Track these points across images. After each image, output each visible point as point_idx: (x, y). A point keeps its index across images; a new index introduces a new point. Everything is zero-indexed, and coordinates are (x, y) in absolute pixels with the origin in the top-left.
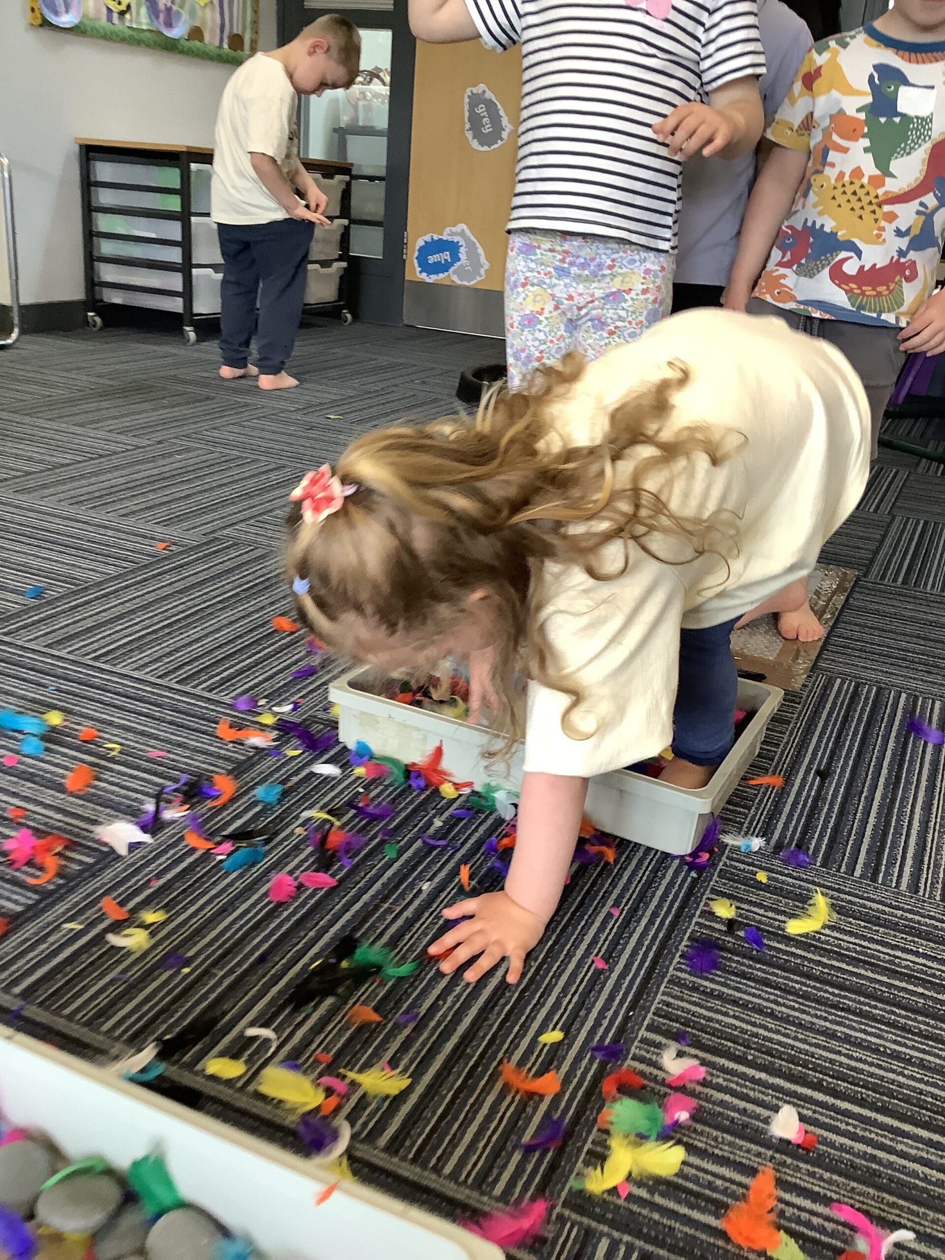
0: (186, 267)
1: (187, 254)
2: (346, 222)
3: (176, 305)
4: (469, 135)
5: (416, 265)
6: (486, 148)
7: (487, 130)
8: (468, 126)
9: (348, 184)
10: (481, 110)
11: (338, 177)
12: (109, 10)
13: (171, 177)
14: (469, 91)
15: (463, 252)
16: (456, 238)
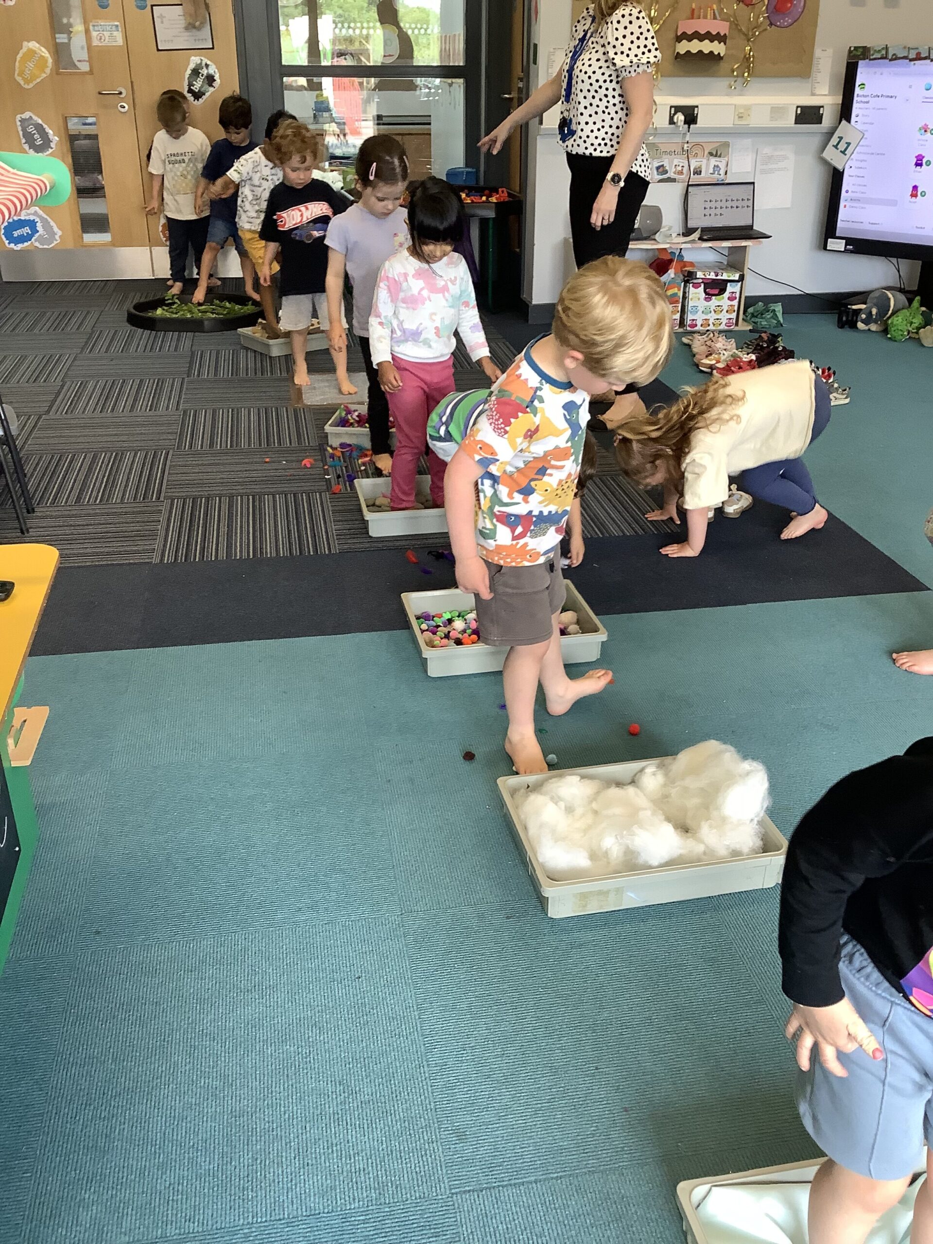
4: (27, 147)
5: (4, 239)
6: (43, 155)
7: (38, 142)
8: (24, 141)
10: (31, 129)
14: (18, 117)
15: (39, 226)
16: (32, 218)
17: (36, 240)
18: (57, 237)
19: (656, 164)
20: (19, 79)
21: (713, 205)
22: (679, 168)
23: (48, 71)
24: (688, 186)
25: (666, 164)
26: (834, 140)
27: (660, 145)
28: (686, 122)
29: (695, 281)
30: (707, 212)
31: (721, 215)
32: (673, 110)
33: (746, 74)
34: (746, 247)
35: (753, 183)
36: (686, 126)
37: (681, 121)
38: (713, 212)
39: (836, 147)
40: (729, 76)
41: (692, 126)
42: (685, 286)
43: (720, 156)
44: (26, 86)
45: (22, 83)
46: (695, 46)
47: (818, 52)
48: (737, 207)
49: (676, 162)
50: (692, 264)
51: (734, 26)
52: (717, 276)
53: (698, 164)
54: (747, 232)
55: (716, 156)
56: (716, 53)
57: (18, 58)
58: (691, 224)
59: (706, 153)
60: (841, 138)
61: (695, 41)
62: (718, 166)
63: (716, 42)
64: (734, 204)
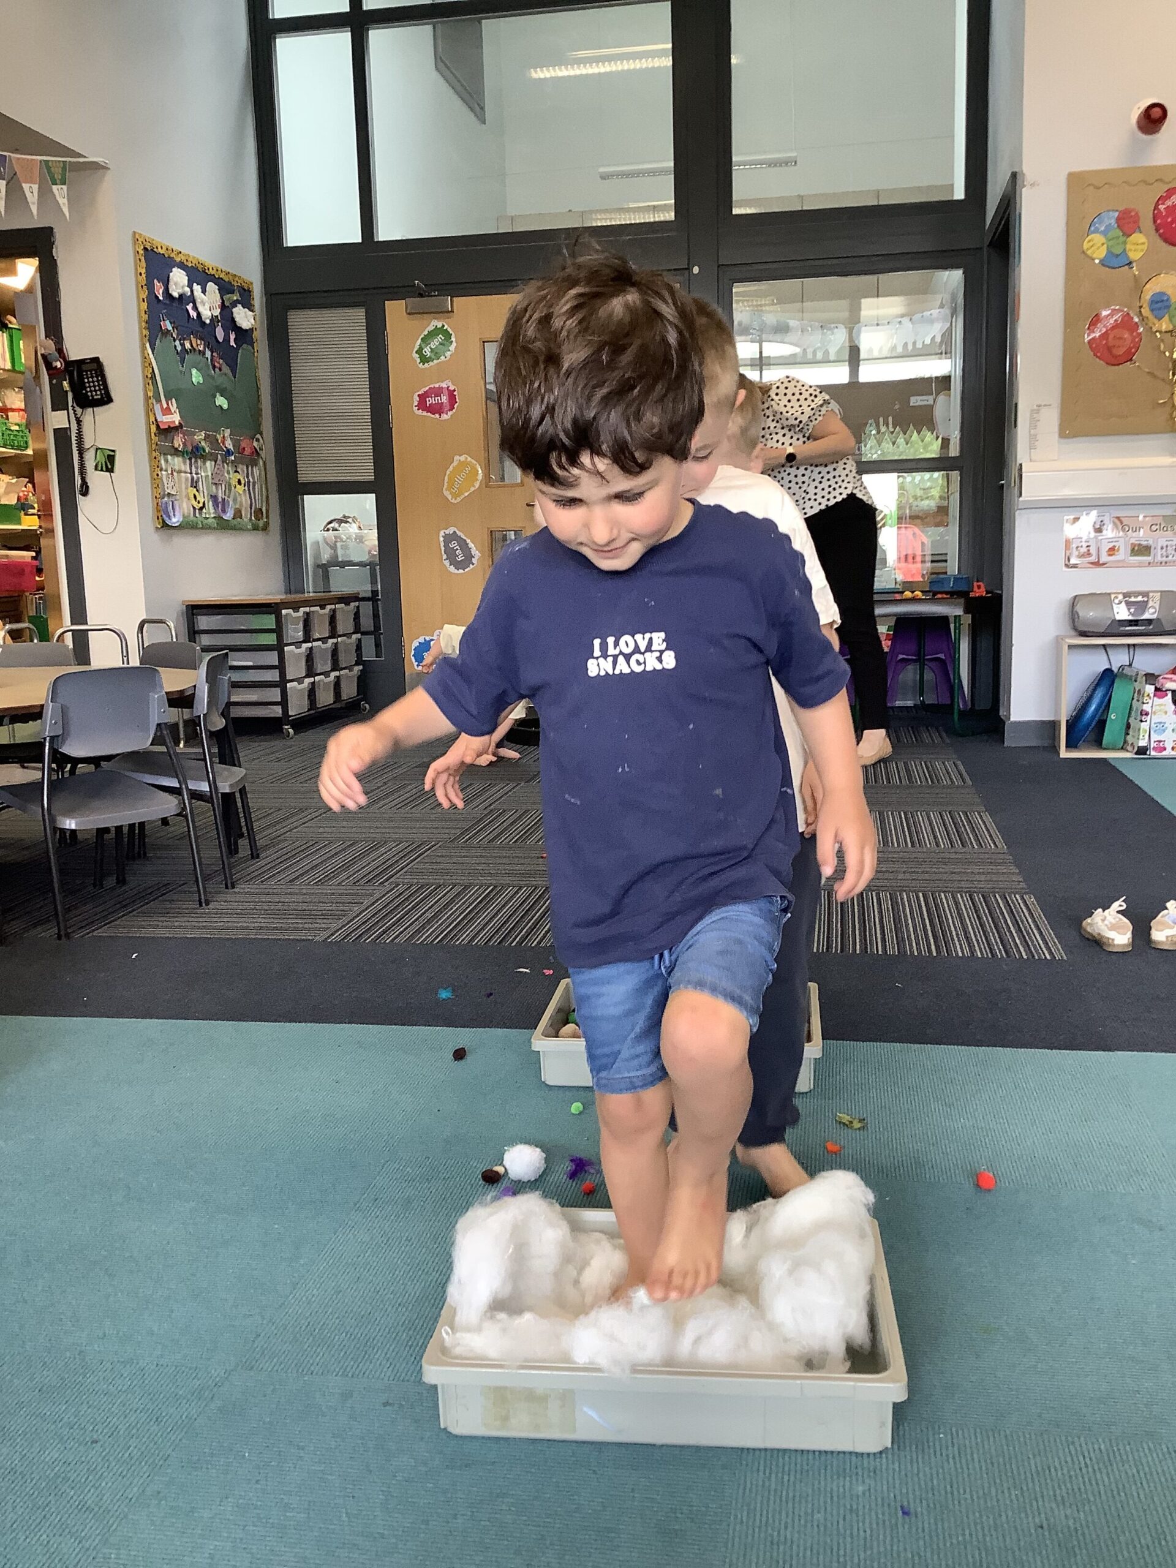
0: (282, 683)
1: (283, 674)
2: (359, 636)
3: (278, 711)
4: (447, 563)
5: (414, 660)
6: (461, 571)
7: (460, 558)
8: (445, 557)
9: (358, 607)
10: (454, 545)
11: (353, 604)
12: (194, 508)
13: (269, 621)
14: (442, 533)
20: (447, 494)
23: (477, 485)
44: (453, 501)
45: (450, 497)
57: (448, 472)
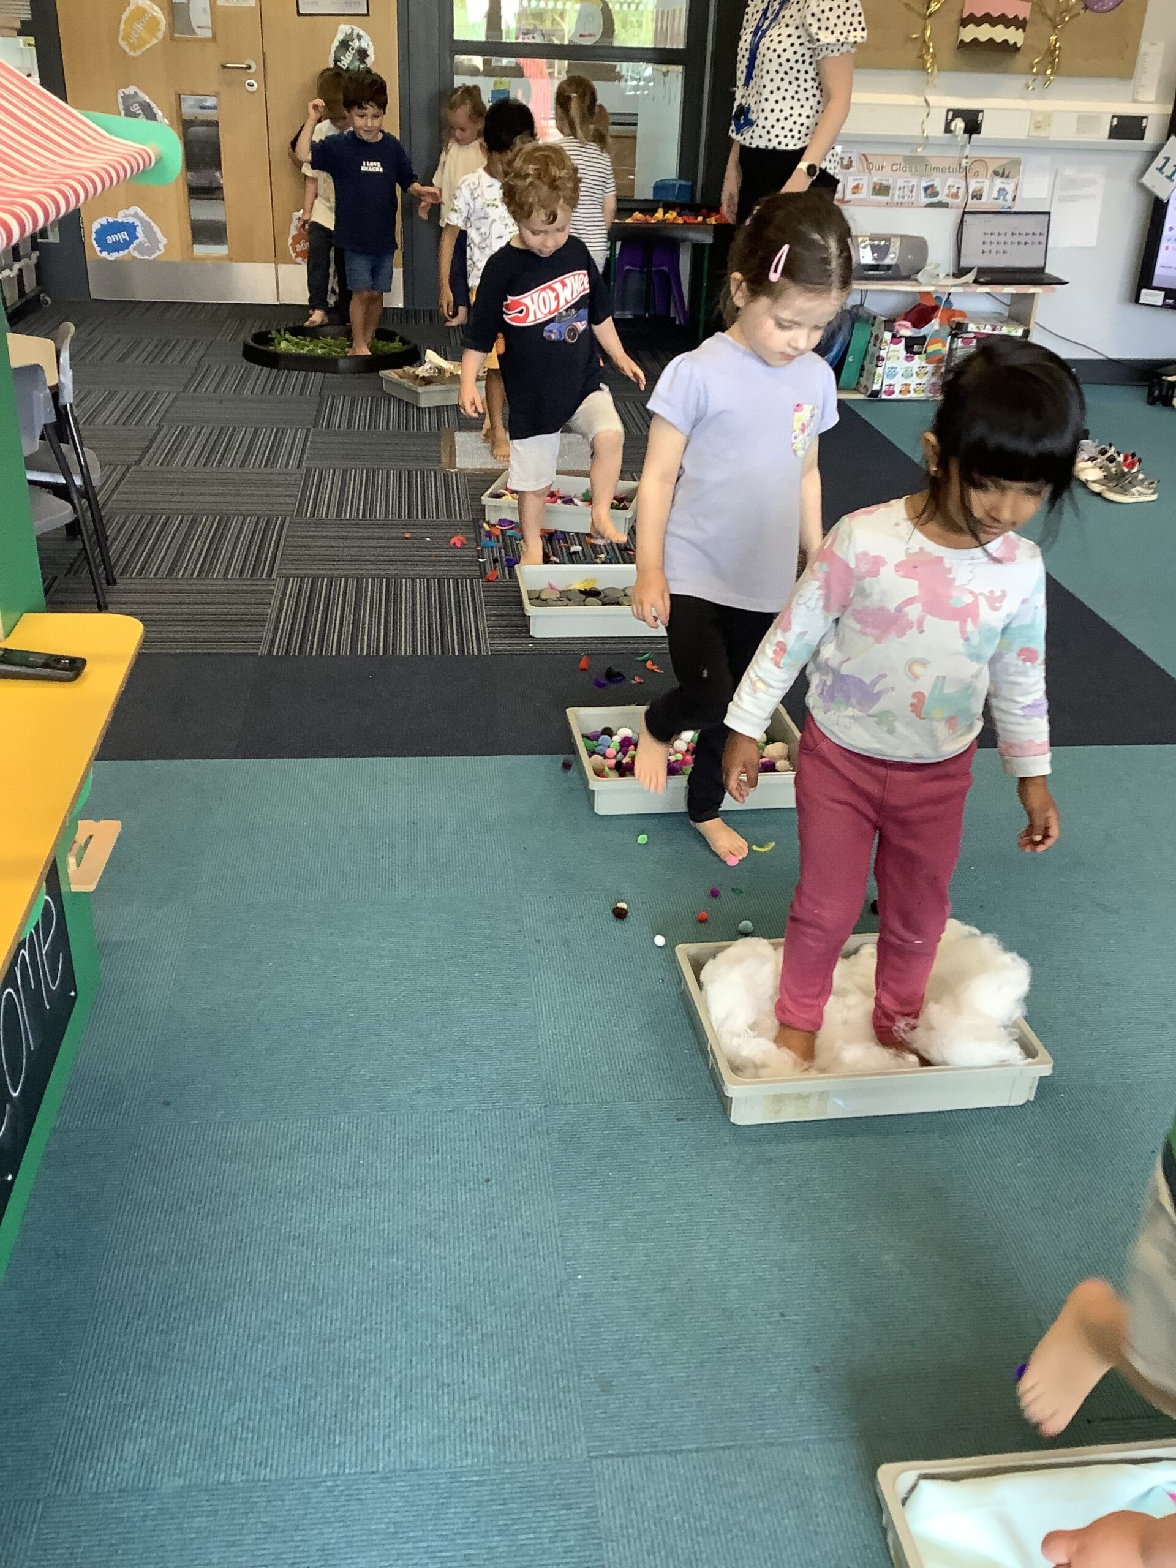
5: (95, 245)
10: (136, 108)
14: (120, 93)
15: (139, 232)
16: (131, 220)
17: (134, 249)
18: (161, 246)
19: (924, 184)
20: (123, 43)
21: (995, 239)
22: (954, 190)
23: (160, 35)
24: (964, 213)
25: (937, 183)
26: (1159, 161)
27: (928, 159)
28: (966, 131)
29: (965, 336)
30: (987, 248)
31: (1004, 252)
32: (951, 114)
33: (1049, 72)
34: (1034, 294)
35: (1049, 213)
36: (967, 136)
37: (960, 128)
38: (994, 248)
39: (1160, 170)
40: (1027, 73)
41: (974, 136)
42: (952, 342)
43: (1008, 177)
44: (132, 53)
45: (127, 49)
46: (984, 33)
47: (1145, 46)
48: (1026, 243)
49: (950, 182)
50: (962, 314)
51: (1037, 9)
52: (994, 330)
53: (979, 186)
54: (1037, 276)
55: (1002, 176)
56: (1011, 42)
57: (124, 17)
58: (964, 263)
59: (990, 171)
60: (1168, 159)
61: (986, 26)
62: (1004, 189)
63: (1013, 28)
64: (1023, 239)
